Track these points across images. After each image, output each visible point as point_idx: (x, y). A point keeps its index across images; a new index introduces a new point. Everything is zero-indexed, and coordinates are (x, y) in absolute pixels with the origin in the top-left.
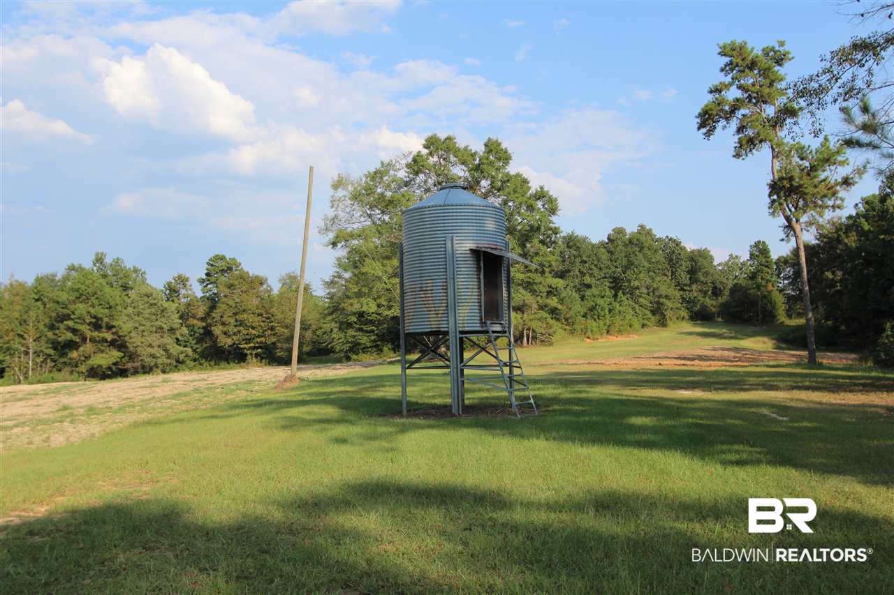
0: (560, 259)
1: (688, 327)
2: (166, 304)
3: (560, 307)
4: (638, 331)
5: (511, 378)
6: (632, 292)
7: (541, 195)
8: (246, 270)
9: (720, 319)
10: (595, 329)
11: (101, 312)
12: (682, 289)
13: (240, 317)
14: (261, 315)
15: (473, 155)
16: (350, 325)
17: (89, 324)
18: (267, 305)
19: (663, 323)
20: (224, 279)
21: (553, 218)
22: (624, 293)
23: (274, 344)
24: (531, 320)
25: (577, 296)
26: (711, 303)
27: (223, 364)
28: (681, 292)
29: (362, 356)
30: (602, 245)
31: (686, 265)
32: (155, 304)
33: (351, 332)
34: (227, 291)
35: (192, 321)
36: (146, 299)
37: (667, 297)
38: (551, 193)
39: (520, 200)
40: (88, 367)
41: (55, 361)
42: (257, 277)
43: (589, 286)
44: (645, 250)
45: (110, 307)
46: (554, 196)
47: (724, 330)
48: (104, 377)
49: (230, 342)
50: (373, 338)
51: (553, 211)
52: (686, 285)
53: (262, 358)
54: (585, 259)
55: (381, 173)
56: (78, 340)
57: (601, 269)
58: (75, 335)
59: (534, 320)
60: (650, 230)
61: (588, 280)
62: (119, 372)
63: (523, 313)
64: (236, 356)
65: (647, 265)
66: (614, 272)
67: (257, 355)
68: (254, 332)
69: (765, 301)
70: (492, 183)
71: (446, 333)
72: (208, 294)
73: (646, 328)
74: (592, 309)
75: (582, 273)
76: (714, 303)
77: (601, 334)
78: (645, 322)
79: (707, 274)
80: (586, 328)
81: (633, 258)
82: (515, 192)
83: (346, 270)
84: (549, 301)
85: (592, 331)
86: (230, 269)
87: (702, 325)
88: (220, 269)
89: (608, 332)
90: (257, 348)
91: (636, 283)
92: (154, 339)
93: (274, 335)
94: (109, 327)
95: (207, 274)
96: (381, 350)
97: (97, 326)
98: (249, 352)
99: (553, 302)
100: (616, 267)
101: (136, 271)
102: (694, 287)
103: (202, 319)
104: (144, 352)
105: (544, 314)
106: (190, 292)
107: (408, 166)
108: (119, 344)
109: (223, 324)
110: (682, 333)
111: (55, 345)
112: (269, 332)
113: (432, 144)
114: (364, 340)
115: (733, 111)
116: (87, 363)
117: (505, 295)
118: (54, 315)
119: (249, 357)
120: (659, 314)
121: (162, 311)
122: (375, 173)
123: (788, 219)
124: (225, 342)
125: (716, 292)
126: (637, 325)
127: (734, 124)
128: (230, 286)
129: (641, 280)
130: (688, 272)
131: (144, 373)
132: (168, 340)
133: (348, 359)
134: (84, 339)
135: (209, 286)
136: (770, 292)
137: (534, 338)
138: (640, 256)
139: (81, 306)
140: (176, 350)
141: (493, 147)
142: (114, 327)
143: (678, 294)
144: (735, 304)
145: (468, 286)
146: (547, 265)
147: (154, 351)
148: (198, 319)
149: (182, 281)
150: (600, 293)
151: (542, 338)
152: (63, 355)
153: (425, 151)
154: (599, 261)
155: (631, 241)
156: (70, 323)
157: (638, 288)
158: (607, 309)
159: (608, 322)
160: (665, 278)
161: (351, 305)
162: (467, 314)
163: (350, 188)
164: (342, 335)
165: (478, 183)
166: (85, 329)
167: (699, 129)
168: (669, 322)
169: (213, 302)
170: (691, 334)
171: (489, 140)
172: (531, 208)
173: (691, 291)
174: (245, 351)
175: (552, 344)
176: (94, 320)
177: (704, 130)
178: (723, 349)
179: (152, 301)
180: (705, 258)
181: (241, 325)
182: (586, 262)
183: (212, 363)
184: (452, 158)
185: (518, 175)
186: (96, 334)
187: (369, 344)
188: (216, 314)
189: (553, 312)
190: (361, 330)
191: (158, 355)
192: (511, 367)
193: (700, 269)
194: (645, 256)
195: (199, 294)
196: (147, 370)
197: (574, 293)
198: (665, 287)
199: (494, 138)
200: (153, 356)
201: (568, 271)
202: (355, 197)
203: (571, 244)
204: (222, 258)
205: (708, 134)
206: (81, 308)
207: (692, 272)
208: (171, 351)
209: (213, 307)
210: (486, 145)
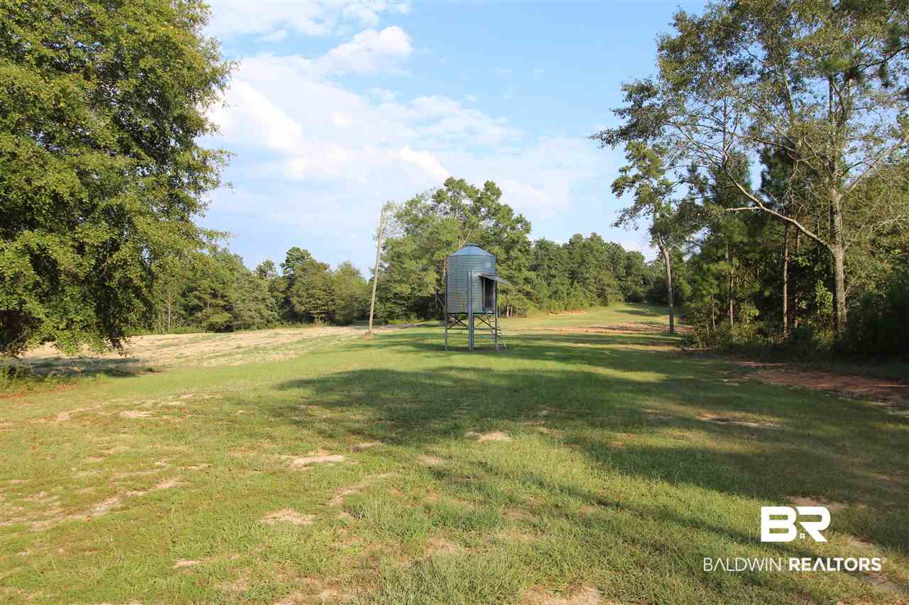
0: (535, 257)
1: (623, 307)
2: (260, 281)
3: (532, 291)
4: (586, 308)
5: (496, 335)
6: (584, 282)
7: (520, 220)
8: (314, 258)
9: (646, 302)
10: (556, 306)
11: (218, 286)
12: (620, 280)
13: (312, 291)
14: (325, 290)
15: (477, 192)
16: (388, 300)
17: (210, 294)
18: (330, 284)
19: (605, 304)
20: (298, 264)
21: (527, 235)
22: (578, 282)
23: (334, 311)
24: (513, 299)
25: (545, 283)
26: (641, 290)
27: (299, 324)
28: (619, 282)
29: (396, 321)
30: (565, 246)
31: (623, 262)
32: (253, 281)
33: (389, 305)
34: (302, 273)
35: (275, 293)
36: (247, 278)
37: (608, 285)
38: (527, 219)
39: (507, 223)
40: (208, 324)
41: (186, 319)
42: (322, 264)
43: (554, 276)
44: (594, 252)
45: (224, 283)
46: (528, 222)
47: (647, 310)
48: (219, 331)
49: (303, 308)
50: (404, 309)
51: (528, 231)
52: (623, 277)
53: (325, 321)
54: (552, 257)
55: (416, 202)
56: (202, 305)
57: (562, 265)
58: (200, 301)
59: (514, 299)
60: (600, 237)
61: (553, 272)
62: (228, 328)
63: (507, 294)
64: (308, 319)
65: (596, 263)
66: (572, 267)
67: (321, 319)
68: (320, 302)
69: (678, 290)
70: (489, 210)
71: (467, 314)
72: (287, 275)
73: (593, 308)
74: (556, 292)
75: (549, 267)
76: (642, 289)
77: (561, 311)
78: (593, 302)
79: (638, 269)
80: (550, 306)
81: (586, 258)
82: (503, 217)
83: (386, 262)
84: (525, 287)
85: (554, 308)
86: (303, 258)
87: (633, 306)
88: (296, 257)
89: (566, 309)
90: (322, 313)
91: (588, 275)
92: (252, 305)
93: (333, 304)
94: (223, 297)
95: (287, 261)
96: (409, 317)
97: (215, 296)
98: (316, 316)
99: (528, 288)
100: (574, 264)
101: (236, 256)
102: (629, 278)
103: (283, 292)
104: (246, 314)
105: (521, 296)
106: (275, 273)
107: (434, 197)
108: (228, 308)
109: (299, 296)
110: (618, 311)
111: (186, 308)
112: (331, 302)
113: (450, 183)
114: (398, 310)
115: (633, 182)
116: (208, 321)
117: (494, 297)
118: (185, 287)
119: (317, 319)
120: (603, 299)
121: (258, 286)
122: (412, 201)
123: (661, 248)
124: (299, 308)
125: (646, 282)
126: (586, 305)
127: (634, 190)
128: (304, 270)
129: (590, 274)
130: (625, 268)
131: (245, 328)
132: (262, 306)
133: (386, 323)
134: (206, 304)
135: (288, 269)
136: (680, 284)
137: (514, 312)
138: (590, 256)
139: (205, 282)
140: (266, 313)
141: (489, 186)
142: (226, 296)
143: (615, 283)
144: (656, 291)
145: (478, 293)
146: (523, 265)
147: (252, 313)
148: (281, 292)
149: (269, 265)
150: (561, 282)
151: (520, 312)
152: (191, 314)
153: (445, 188)
154: (561, 259)
155: (584, 246)
156: (197, 293)
157: (588, 278)
158: (565, 293)
159: (566, 302)
160: (608, 272)
161: (395, 288)
162: (477, 305)
163: (395, 211)
164: (382, 306)
165: (479, 210)
166: (207, 297)
167: (613, 192)
168: (609, 302)
169: (291, 280)
170: (623, 311)
171: (488, 182)
172: (513, 228)
173: (627, 281)
174: (314, 316)
175: (526, 317)
176: (213, 292)
177: (616, 193)
178: (642, 323)
179: (251, 279)
180: (638, 258)
181: (310, 297)
182: (552, 259)
183: (290, 323)
184: (463, 194)
185: (506, 206)
186: (214, 301)
187: (400, 313)
188: (294, 289)
189: (528, 294)
190: (395, 303)
191: (255, 316)
192: (496, 329)
193: (634, 266)
194: (594, 256)
195: (281, 275)
196: (247, 327)
197: (543, 281)
198: (607, 278)
199: (490, 180)
200: (252, 317)
201: (539, 265)
202: (399, 216)
203: (543, 246)
204: (298, 250)
205: (619, 195)
206: (205, 283)
207: (628, 267)
208: (264, 314)
209: (291, 285)
210: (485, 185)
